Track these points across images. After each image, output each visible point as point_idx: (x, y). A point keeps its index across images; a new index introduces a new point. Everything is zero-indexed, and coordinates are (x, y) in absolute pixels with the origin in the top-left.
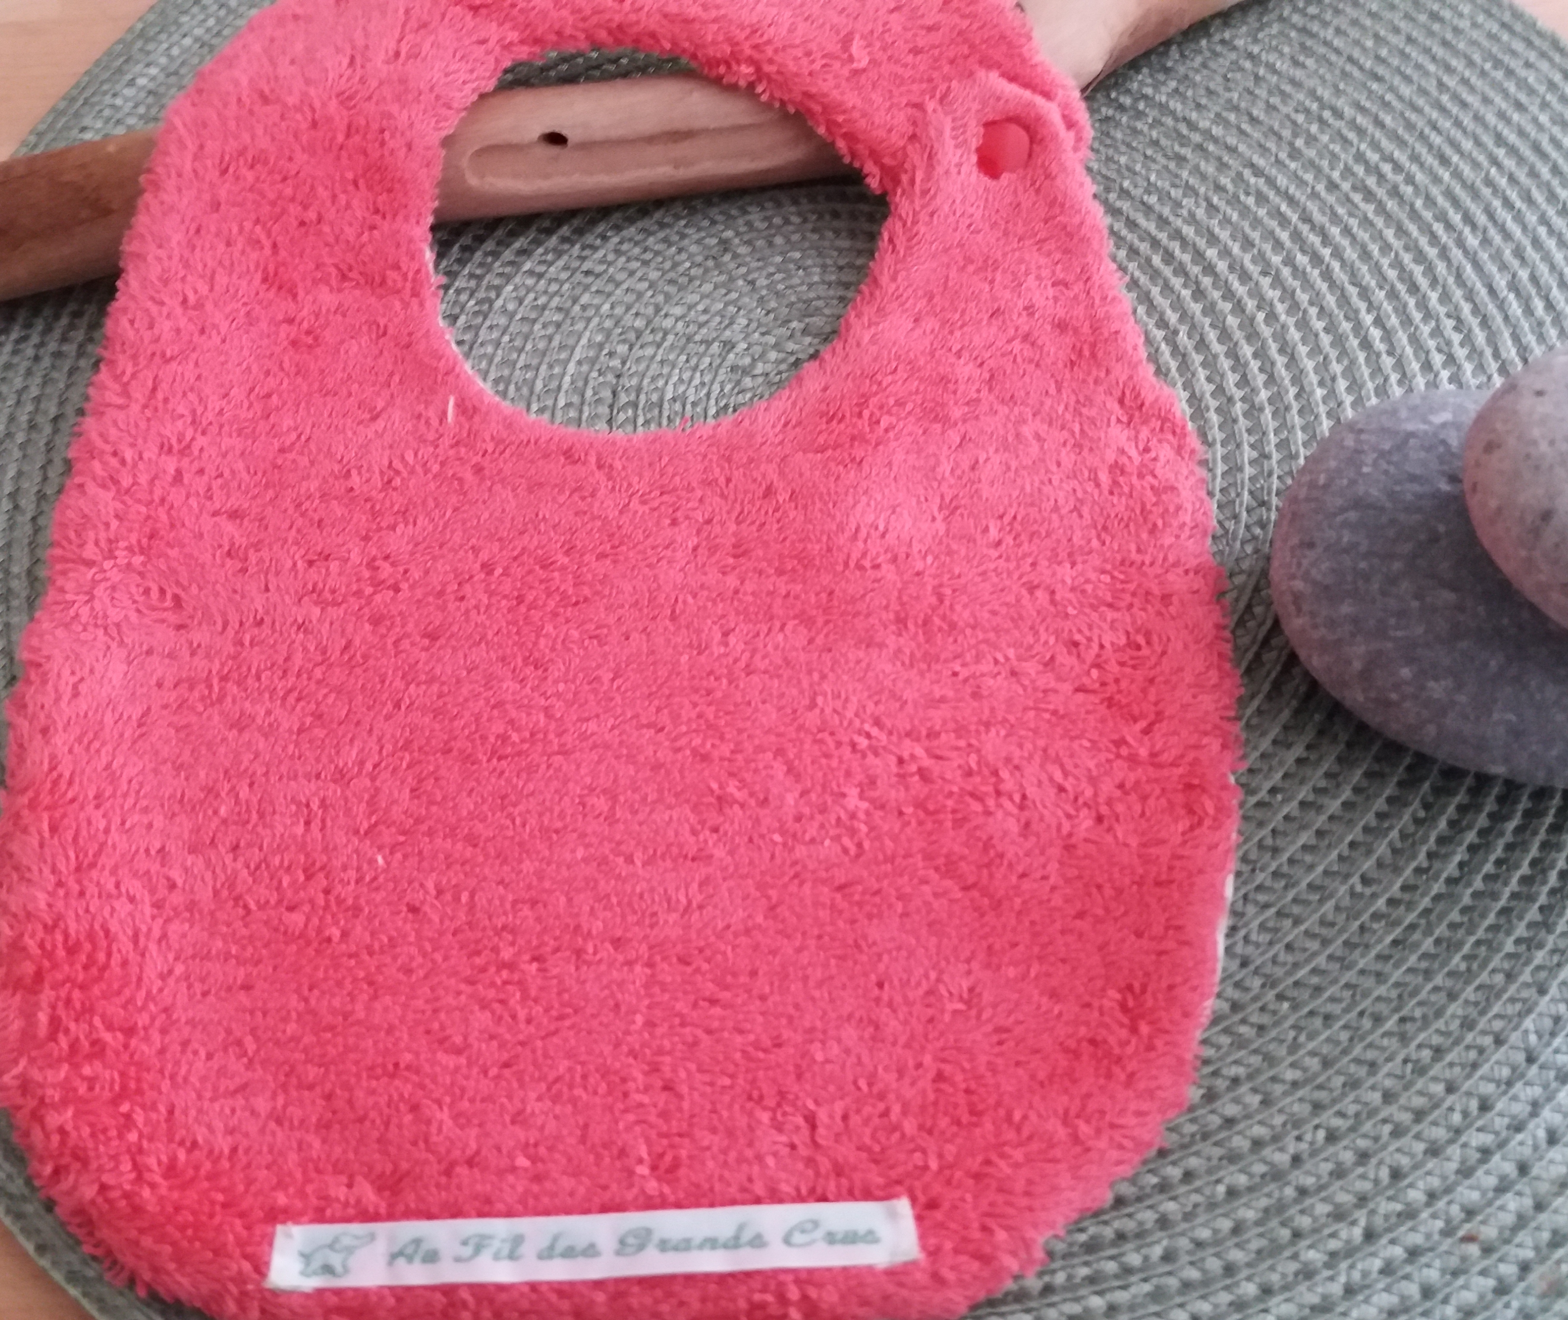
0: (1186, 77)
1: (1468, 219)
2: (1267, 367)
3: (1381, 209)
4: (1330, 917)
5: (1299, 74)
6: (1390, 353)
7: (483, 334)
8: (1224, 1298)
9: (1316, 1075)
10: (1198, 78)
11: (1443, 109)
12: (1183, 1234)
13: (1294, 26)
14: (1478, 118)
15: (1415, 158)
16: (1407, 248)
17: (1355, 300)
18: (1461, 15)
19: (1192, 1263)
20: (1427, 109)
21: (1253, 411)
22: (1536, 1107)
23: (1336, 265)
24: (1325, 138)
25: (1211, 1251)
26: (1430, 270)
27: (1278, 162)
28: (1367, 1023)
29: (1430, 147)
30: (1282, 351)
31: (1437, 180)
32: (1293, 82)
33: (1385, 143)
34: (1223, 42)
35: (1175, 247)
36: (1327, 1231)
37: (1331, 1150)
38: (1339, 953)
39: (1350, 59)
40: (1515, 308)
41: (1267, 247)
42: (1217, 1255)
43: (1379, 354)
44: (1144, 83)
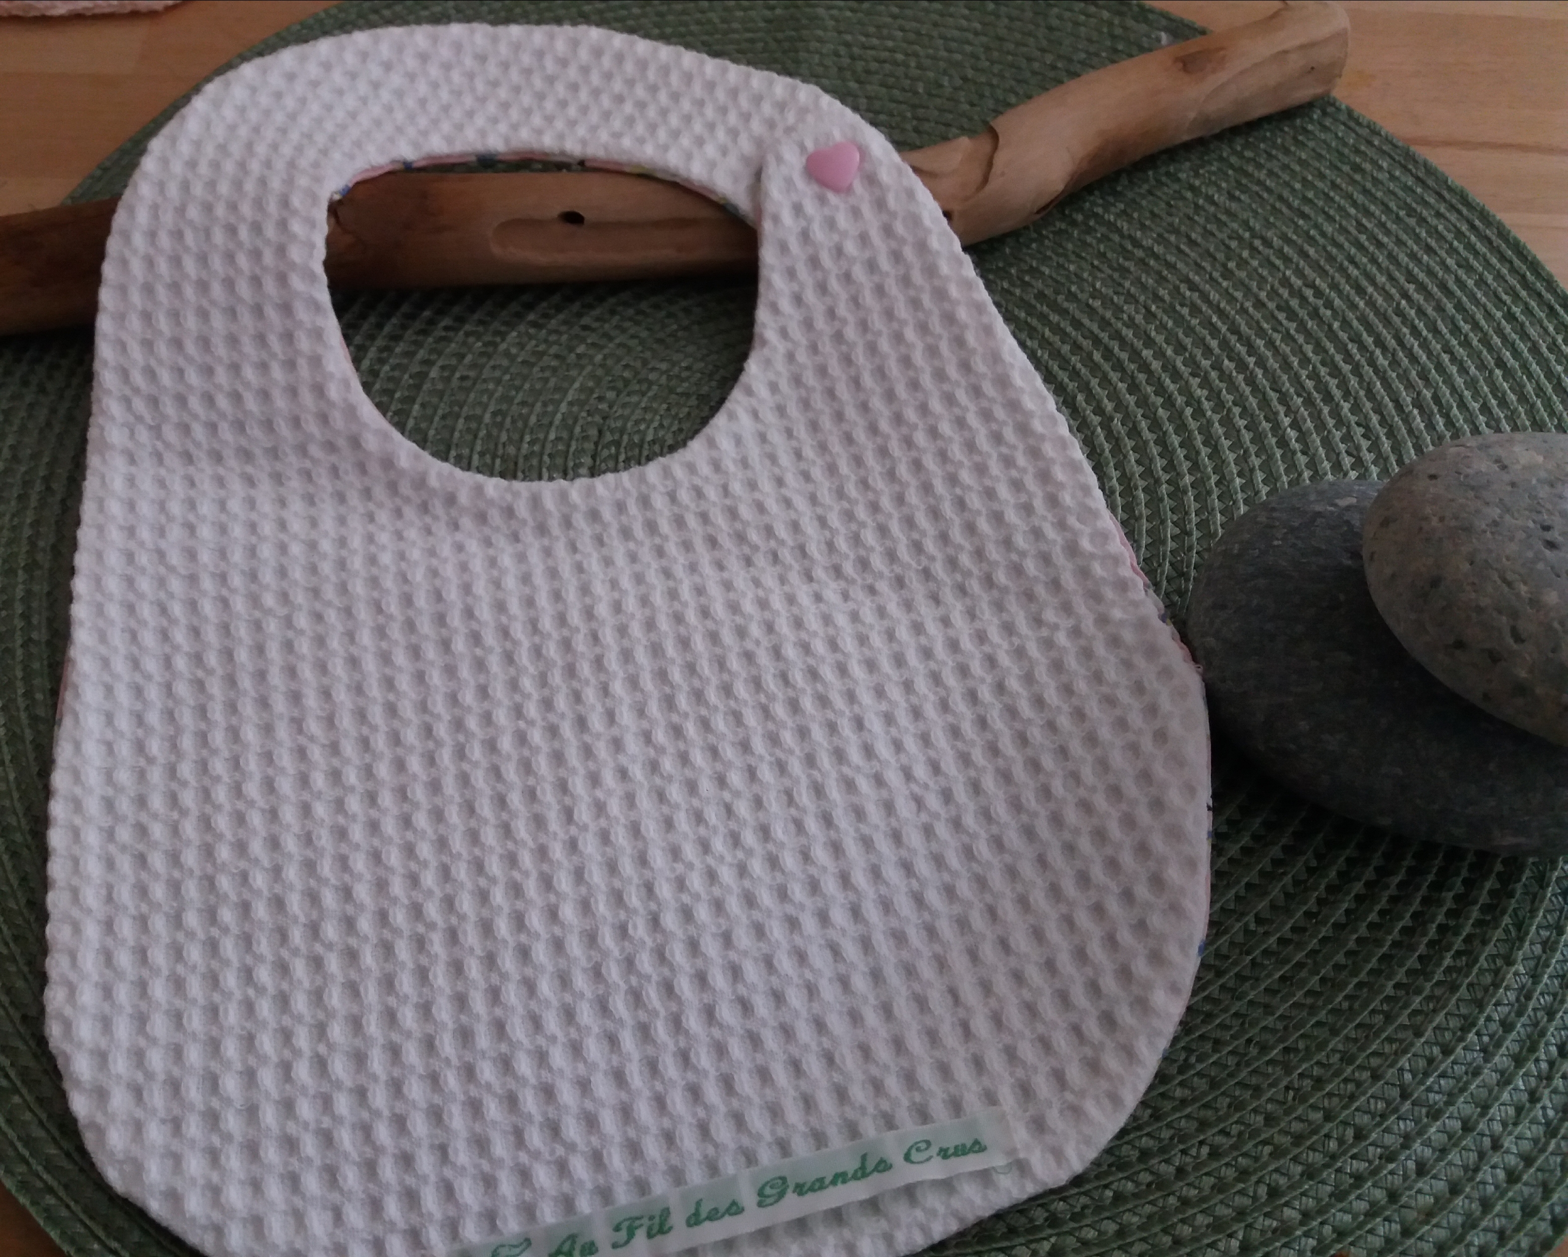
0: (1134, 201)
1: (1380, 342)
2: (1193, 457)
3: (1302, 327)
4: (1224, 950)
5: (1234, 206)
6: (1304, 453)
7: (486, 373)
9: (1204, 1094)
10: (1144, 203)
11: (1361, 247)
12: (1070, 1233)
13: (1232, 166)
14: (1391, 257)
15: (1334, 286)
16: (1323, 363)
17: (1275, 403)
18: (1380, 168)
20: (1346, 245)
21: (1177, 493)
22: (1407, 1140)
23: (1259, 373)
24: (1255, 263)
26: (1343, 385)
27: (1212, 280)
28: (1253, 1051)
29: (1348, 277)
30: (1205, 443)
31: (1353, 306)
33: (1308, 271)
35: (1115, 346)
36: (1206, 1241)
37: (1215, 1165)
38: (1231, 984)
39: (1281, 198)
40: (1419, 423)
41: (1198, 353)
43: (1294, 453)
44: (1095, 204)
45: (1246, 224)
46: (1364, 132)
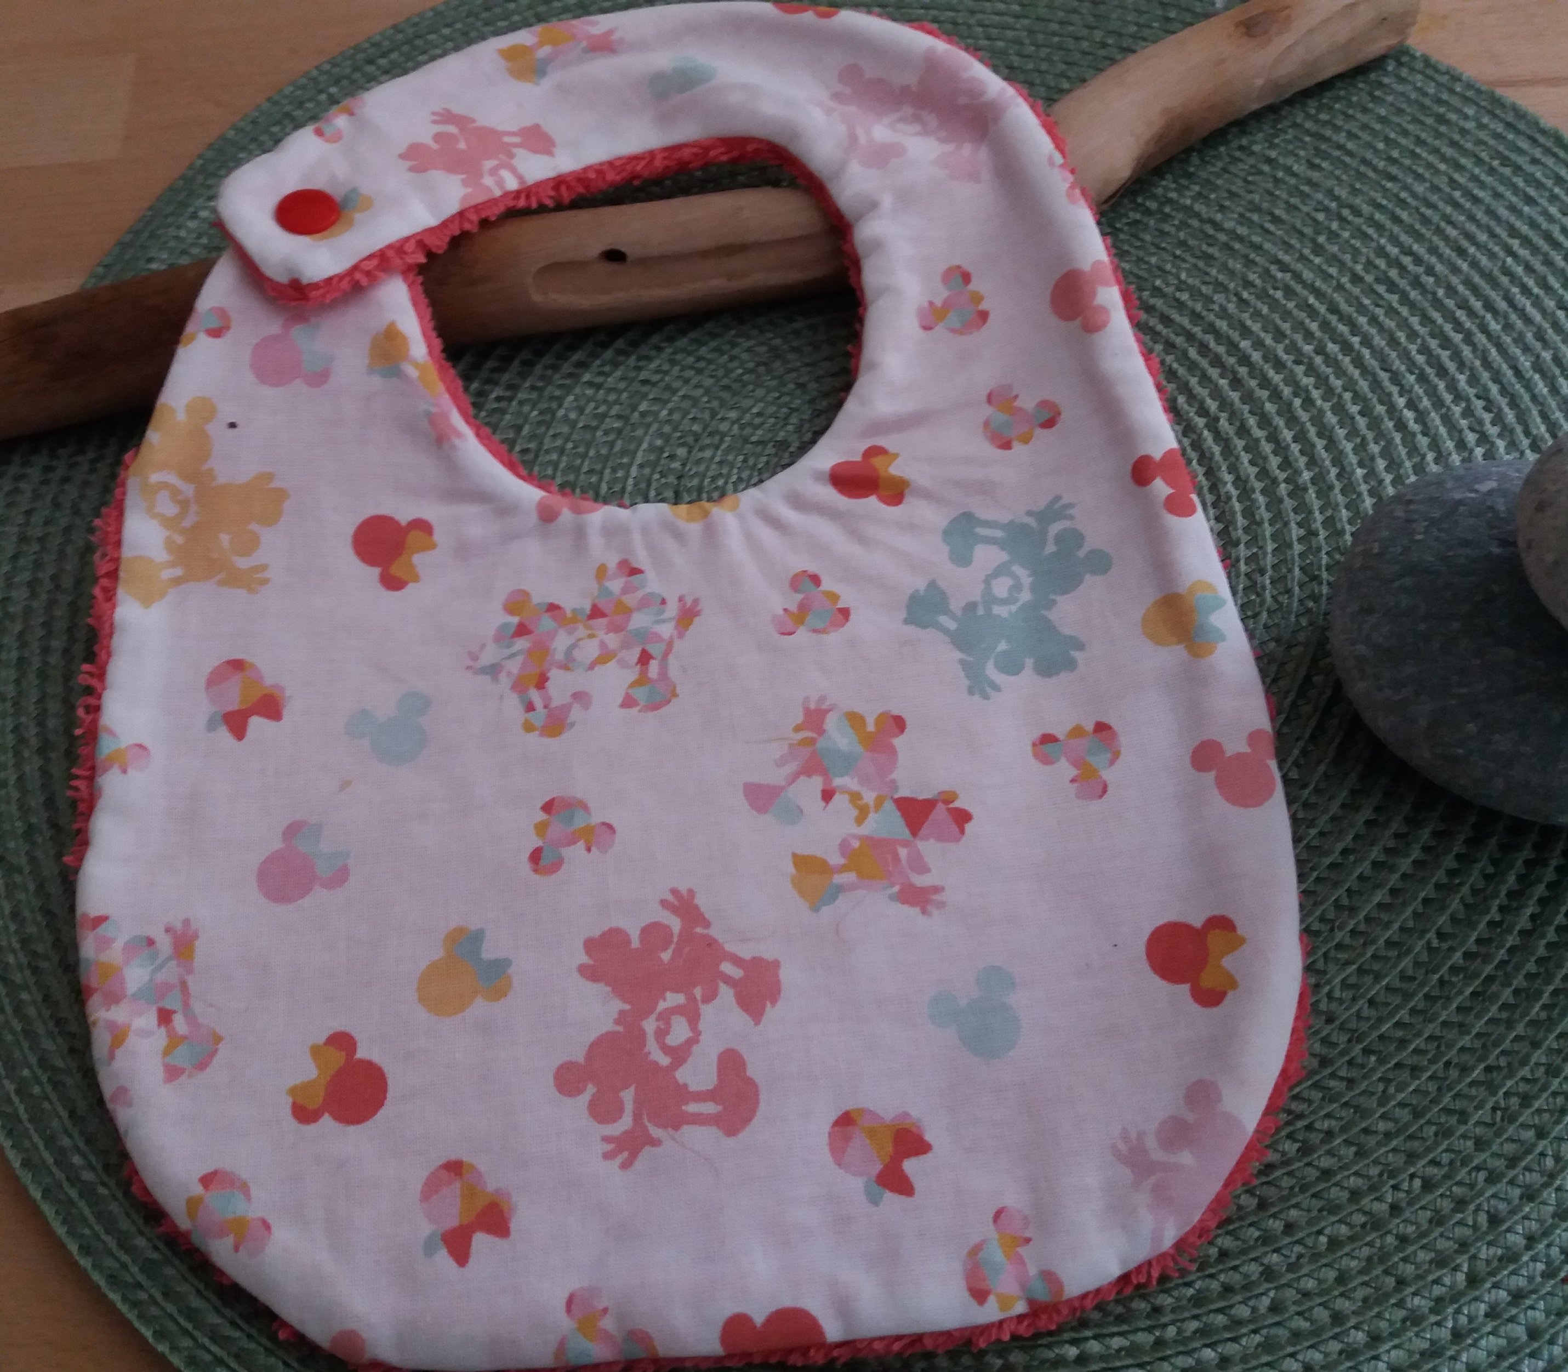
0: (1208, 181)
1: (1489, 306)
2: (1308, 451)
3: (1405, 299)
4: (1410, 972)
5: (1315, 175)
6: (1424, 434)
7: (547, 444)
8: (1335, 1346)
9: (1408, 1125)
10: (1219, 182)
11: (1456, 205)
12: (1288, 1285)
13: (1308, 133)
14: (1490, 212)
15: (1433, 250)
16: (1433, 336)
17: (1387, 384)
18: (1466, 117)
19: (1299, 1314)
20: (1441, 205)
21: (1297, 491)
23: (1366, 353)
24: (1346, 234)
25: (1319, 1300)
26: (1456, 356)
27: (1302, 258)
28: (1454, 1073)
29: (1446, 239)
30: (1320, 435)
31: (1456, 270)
32: (1309, 182)
33: (1404, 238)
34: (1241, 148)
35: (1210, 340)
36: (1430, 1278)
37: (1429, 1197)
38: (1421, 1006)
39: (1364, 161)
40: (1542, 388)
41: (1298, 337)
42: (1324, 1305)
43: (1414, 435)
44: (1166, 187)
45: (1330, 193)
46: (1444, 79)
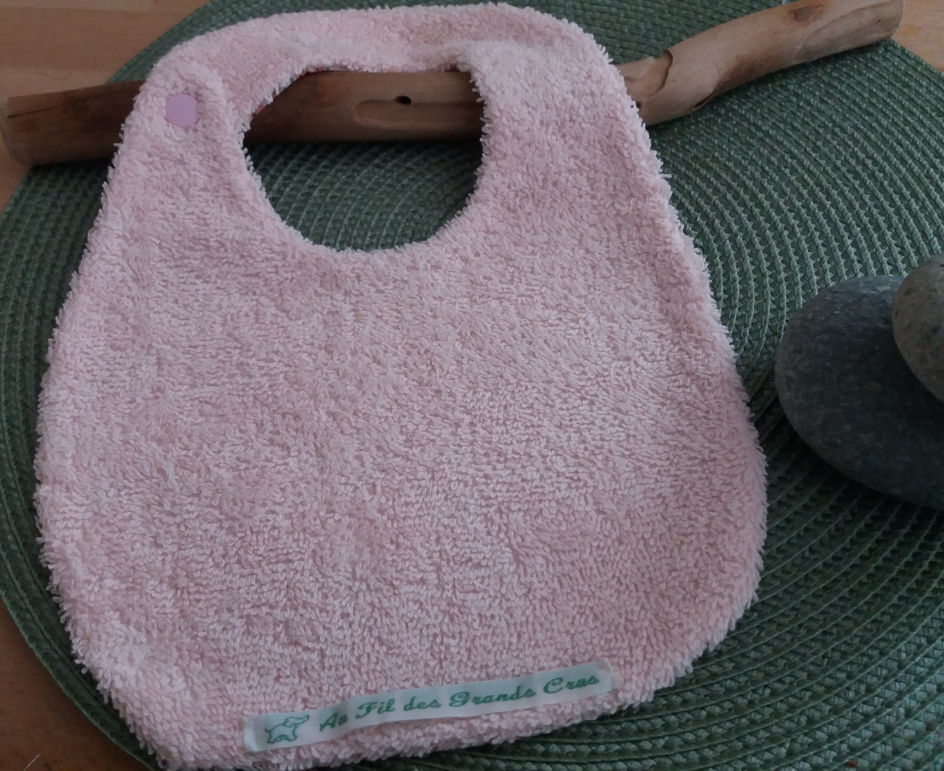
0: (758, 102)
1: (915, 195)
2: (787, 262)
3: (863, 184)
4: (788, 568)
5: (823, 107)
6: (859, 262)
7: (347, 194)
9: (769, 656)
10: (764, 103)
11: (905, 134)
12: (678, 735)
13: (823, 82)
14: (925, 141)
15: (886, 158)
16: (876, 206)
17: (842, 230)
18: (921, 86)
19: (680, 753)
20: (896, 133)
21: (776, 283)
22: (900, 695)
23: (833, 211)
24: (835, 142)
25: (694, 747)
26: (888, 220)
27: (806, 153)
28: (803, 632)
29: (896, 153)
30: (796, 253)
31: (898, 171)
33: (869, 148)
35: (741, 190)
36: (765, 747)
37: (774, 701)
38: (791, 589)
39: (854, 102)
41: (794, 197)
42: (697, 750)
43: (853, 261)
44: (734, 103)
45: (830, 118)
46: (912, 62)
